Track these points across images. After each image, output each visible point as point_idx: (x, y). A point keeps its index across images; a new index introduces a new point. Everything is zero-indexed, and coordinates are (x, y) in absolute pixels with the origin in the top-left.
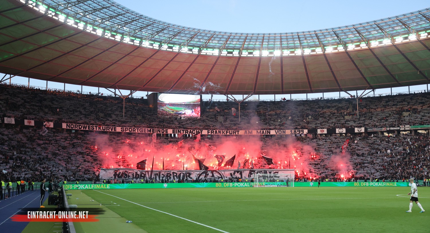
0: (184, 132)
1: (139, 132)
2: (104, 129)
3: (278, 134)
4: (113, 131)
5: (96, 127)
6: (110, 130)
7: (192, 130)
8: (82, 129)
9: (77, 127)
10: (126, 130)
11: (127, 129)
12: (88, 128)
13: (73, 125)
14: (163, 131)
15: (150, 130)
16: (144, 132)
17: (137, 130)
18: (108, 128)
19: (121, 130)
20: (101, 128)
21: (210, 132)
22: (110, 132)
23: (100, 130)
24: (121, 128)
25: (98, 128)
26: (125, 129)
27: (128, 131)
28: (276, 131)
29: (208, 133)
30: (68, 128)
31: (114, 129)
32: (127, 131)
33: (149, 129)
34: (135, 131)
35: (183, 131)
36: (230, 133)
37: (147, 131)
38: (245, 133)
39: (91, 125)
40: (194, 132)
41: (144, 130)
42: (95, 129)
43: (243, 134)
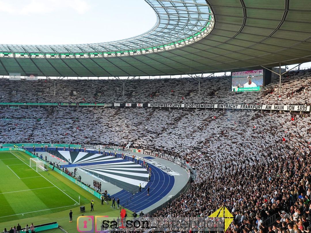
1: (196, 107)
2: (174, 106)
4: (179, 107)
5: (169, 105)
7: (230, 105)
8: (160, 106)
9: (157, 106)
11: (188, 105)
12: (164, 105)
13: (155, 104)
14: (211, 106)
16: (199, 107)
17: (194, 105)
18: (176, 105)
19: (185, 106)
20: (172, 105)
21: (243, 106)
23: (171, 107)
24: (185, 105)
25: (170, 105)
26: (187, 105)
27: (189, 107)
29: (241, 107)
30: (151, 106)
31: (180, 105)
32: (188, 107)
33: (202, 105)
34: (193, 106)
35: (225, 106)
36: (256, 108)
37: (200, 106)
38: (266, 108)
39: (166, 103)
40: (232, 106)
41: (199, 106)
43: (265, 109)
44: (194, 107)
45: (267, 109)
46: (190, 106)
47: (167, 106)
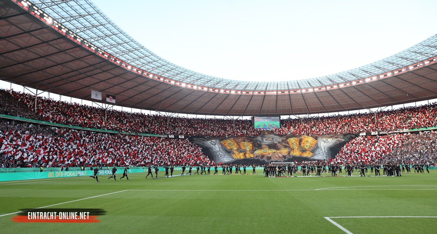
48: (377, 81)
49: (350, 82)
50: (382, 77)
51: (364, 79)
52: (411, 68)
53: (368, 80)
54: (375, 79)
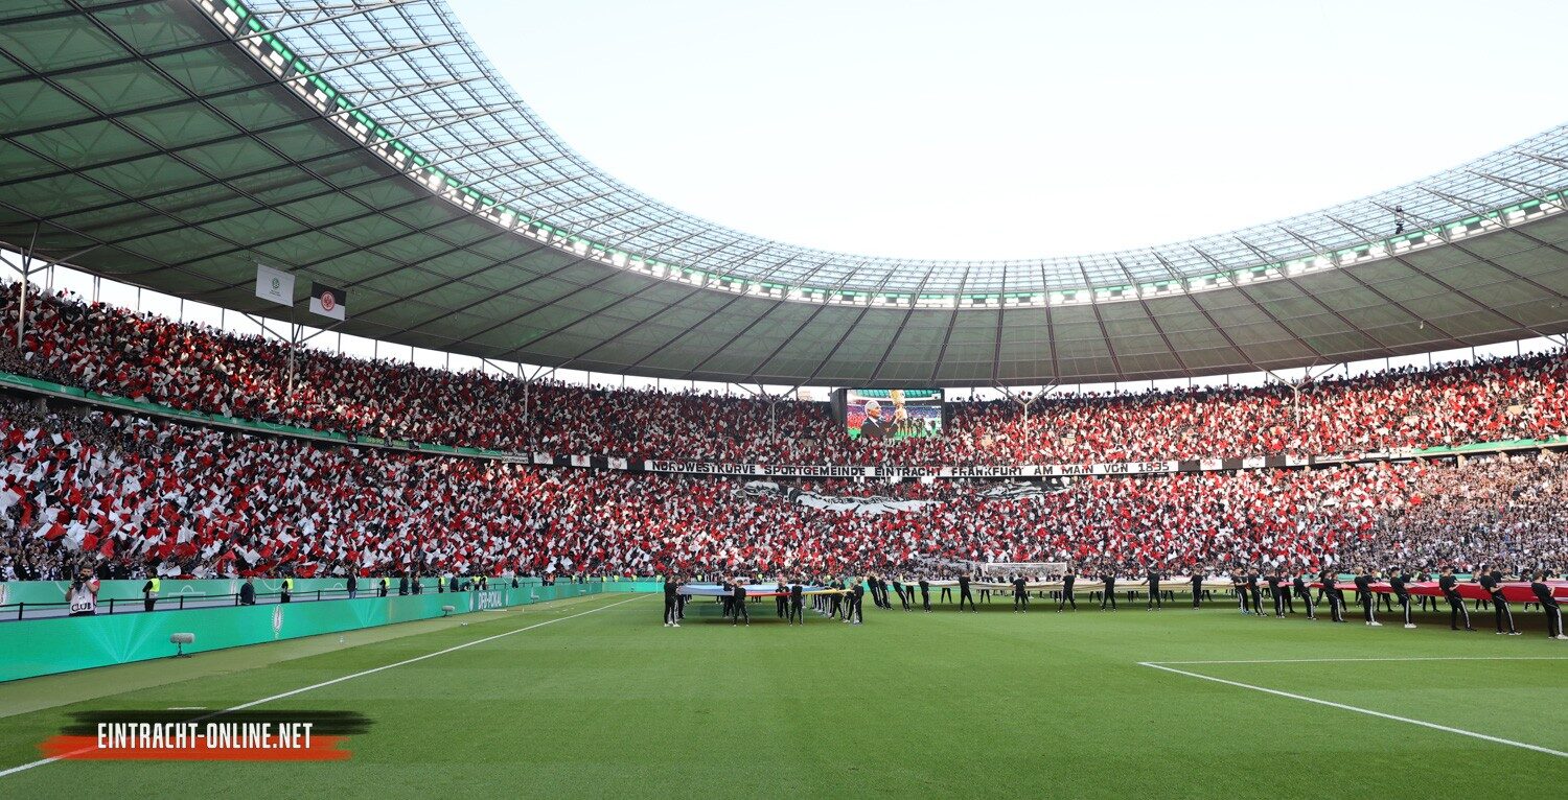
0: (901, 472)
1: (803, 474)
2: (729, 469)
3: (1111, 472)
4: (748, 473)
5: (713, 465)
6: (742, 472)
7: (917, 469)
8: (685, 470)
9: (674, 467)
10: (775, 472)
11: (776, 469)
12: (697, 467)
13: (666, 463)
14: (854, 471)
15: (827, 468)
16: (814, 474)
17: (797, 471)
18: (737, 468)
19: (765, 472)
20: (724, 469)
21: (958, 470)
22: (742, 476)
23: (721, 472)
24: (765, 468)
25: (716, 468)
26: (772, 469)
27: (779, 474)
28: (1107, 465)
29: (953, 472)
30: (656, 469)
31: (751, 469)
32: (777, 474)
33: (824, 468)
34: (794, 472)
35: (899, 470)
36: (1002, 473)
37: (819, 473)
38: (1036, 472)
39: (703, 460)
40: (922, 472)
41: (814, 471)
42: (711, 471)
43: (1032, 474)
44: (797, 473)
45: (1038, 474)
46: (785, 470)
47: (708, 469)
48: (1331, 272)
49: (1232, 273)
50: (1349, 258)
51: (1282, 263)
52: (1458, 232)
53: (1296, 269)
54: (1323, 263)
